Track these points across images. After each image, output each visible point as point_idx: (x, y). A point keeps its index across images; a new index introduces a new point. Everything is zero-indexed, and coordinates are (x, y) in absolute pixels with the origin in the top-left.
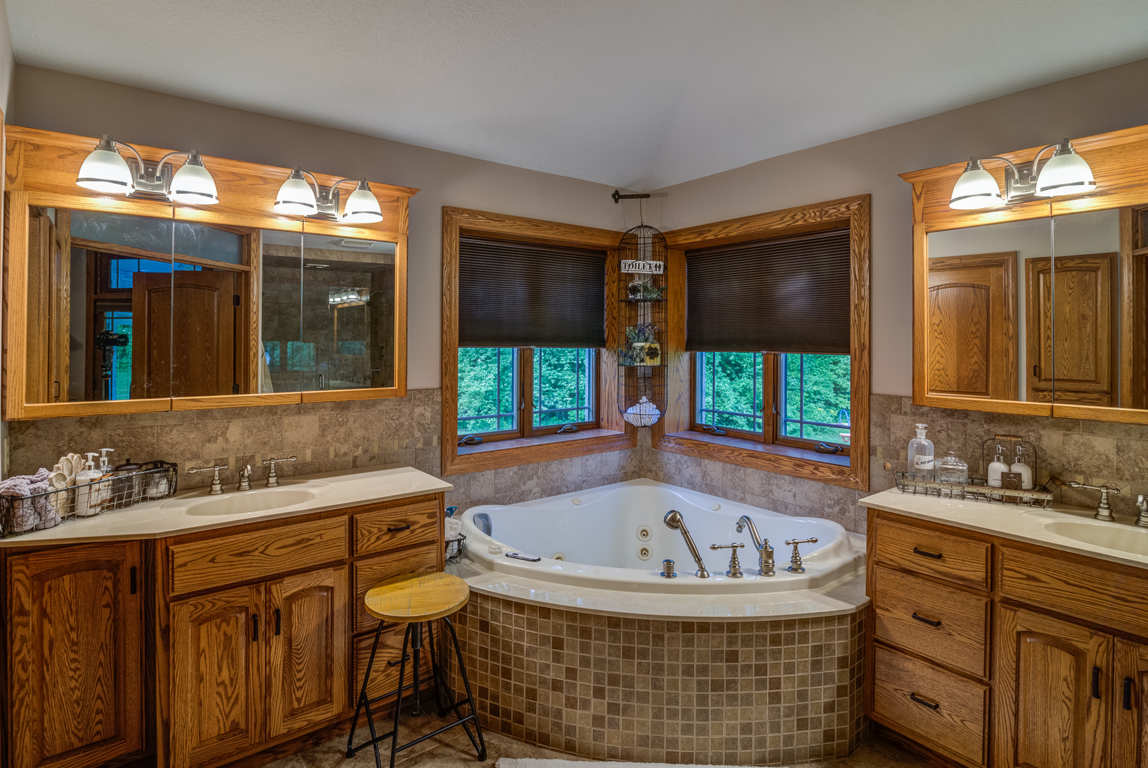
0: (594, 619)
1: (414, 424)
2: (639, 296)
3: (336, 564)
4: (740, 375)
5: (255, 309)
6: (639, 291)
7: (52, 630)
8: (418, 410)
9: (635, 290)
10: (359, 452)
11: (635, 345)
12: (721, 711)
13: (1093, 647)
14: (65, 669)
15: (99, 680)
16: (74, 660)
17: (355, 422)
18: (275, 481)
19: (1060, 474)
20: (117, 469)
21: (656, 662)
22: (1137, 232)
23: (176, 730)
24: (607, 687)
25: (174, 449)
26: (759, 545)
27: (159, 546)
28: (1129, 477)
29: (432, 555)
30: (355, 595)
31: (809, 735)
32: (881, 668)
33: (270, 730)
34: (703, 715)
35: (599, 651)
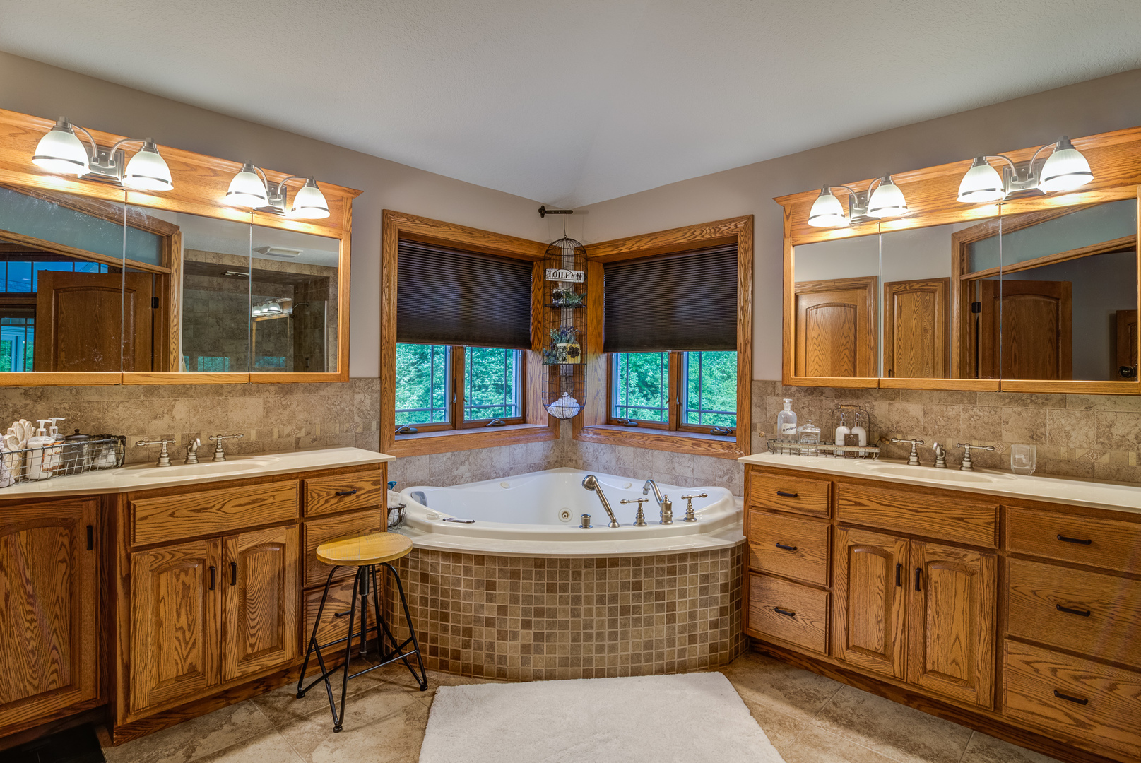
0: (523, 562)
1: (355, 410)
2: (562, 301)
3: (288, 523)
4: (655, 395)
5: (175, 313)
6: (562, 296)
7: (8, 583)
8: (358, 397)
9: (558, 296)
10: (302, 434)
11: (558, 345)
12: (628, 632)
13: (896, 549)
14: (21, 620)
15: (55, 631)
16: (30, 612)
17: (298, 405)
18: (222, 456)
19: (887, 435)
20: (67, 439)
21: (574, 594)
22: (963, 260)
23: (137, 670)
24: (533, 619)
25: (121, 424)
26: (660, 500)
27: (121, 501)
28: (931, 433)
29: (375, 518)
30: (305, 552)
31: (698, 648)
32: (754, 591)
33: (225, 674)
34: (613, 636)
35: (527, 589)
